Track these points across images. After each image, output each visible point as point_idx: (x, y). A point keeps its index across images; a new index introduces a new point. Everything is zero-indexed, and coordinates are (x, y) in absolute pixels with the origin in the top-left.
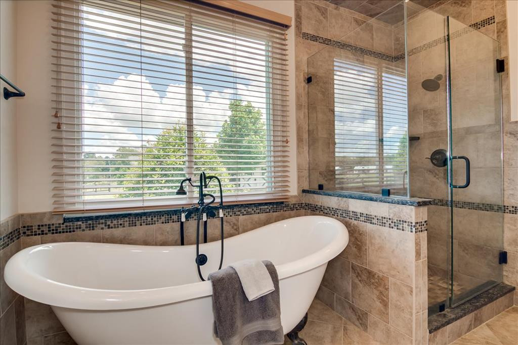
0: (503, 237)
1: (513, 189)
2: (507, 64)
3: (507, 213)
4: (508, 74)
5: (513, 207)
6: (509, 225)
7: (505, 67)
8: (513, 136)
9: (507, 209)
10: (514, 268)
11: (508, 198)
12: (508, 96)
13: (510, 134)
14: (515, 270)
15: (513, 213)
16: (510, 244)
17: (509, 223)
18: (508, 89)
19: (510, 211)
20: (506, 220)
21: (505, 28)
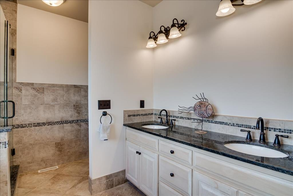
0: (13, 142)
1: (17, 116)
2: (16, 52)
3: (15, 128)
4: (16, 57)
5: (17, 125)
6: (15, 135)
7: (15, 54)
8: (17, 89)
9: (15, 126)
10: (18, 155)
11: (15, 121)
12: (15, 69)
13: (16, 88)
14: (19, 156)
15: (17, 128)
16: (16, 144)
17: (15, 134)
18: (16, 65)
19: (16, 127)
20: (14, 132)
21: (16, 34)
